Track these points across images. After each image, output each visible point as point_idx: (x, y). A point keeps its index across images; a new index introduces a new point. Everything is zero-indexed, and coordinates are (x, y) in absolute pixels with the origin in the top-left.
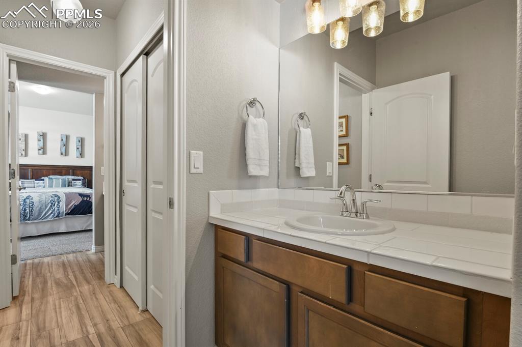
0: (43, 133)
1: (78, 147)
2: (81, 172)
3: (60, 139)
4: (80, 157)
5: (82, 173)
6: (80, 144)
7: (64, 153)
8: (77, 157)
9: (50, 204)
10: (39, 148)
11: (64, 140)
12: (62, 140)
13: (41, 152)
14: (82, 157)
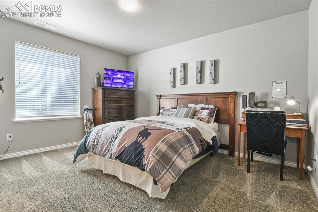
0: (184, 64)
1: (211, 71)
2: (215, 99)
3: (196, 66)
4: (213, 82)
5: (215, 101)
6: (213, 67)
7: (199, 81)
8: (210, 83)
9: (110, 140)
10: (181, 79)
11: (199, 66)
12: (198, 67)
13: (182, 82)
14: (215, 83)
